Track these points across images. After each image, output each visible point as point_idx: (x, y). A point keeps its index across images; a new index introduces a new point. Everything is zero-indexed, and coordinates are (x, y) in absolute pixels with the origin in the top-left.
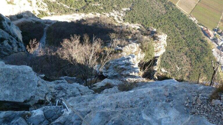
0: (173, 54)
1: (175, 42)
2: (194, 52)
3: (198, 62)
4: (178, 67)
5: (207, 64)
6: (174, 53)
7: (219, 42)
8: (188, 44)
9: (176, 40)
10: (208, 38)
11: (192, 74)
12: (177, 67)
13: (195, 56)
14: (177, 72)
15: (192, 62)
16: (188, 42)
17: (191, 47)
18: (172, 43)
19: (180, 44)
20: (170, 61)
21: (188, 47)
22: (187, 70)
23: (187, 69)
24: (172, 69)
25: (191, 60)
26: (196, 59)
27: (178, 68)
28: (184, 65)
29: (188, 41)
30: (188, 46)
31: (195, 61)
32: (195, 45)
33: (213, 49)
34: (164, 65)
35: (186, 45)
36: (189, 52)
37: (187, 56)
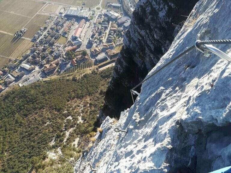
0: (26, 132)
1: (6, 130)
2: (23, 106)
3: (37, 100)
4: (45, 123)
5: (41, 91)
6: (25, 130)
7: (9, 80)
8: (10, 113)
9: (2, 131)
10: (3, 92)
11: (55, 106)
12: (46, 125)
13: (29, 105)
14: (54, 124)
15: (38, 107)
16: (7, 115)
17: (16, 109)
18: (7, 136)
19: (10, 125)
20: (36, 135)
21: (15, 114)
22: (50, 112)
23: (48, 113)
24: (49, 131)
25: (34, 109)
26: (33, 103)
27: (48, 123)
28: (42, 116)
29: (5, 114)
30: (13, 113)
31: (37, 104)
32: (13, 105)
33: (19, 86)
34: (45, 143)
35: (11, 117)
36: (23, 112)
37: (30, 114)
